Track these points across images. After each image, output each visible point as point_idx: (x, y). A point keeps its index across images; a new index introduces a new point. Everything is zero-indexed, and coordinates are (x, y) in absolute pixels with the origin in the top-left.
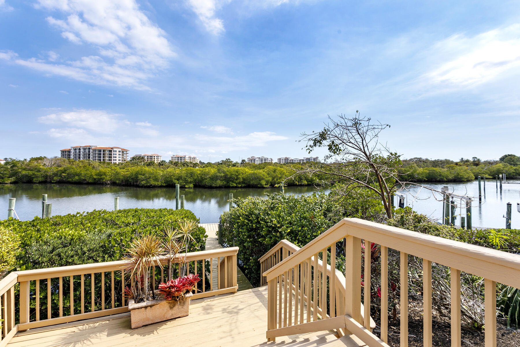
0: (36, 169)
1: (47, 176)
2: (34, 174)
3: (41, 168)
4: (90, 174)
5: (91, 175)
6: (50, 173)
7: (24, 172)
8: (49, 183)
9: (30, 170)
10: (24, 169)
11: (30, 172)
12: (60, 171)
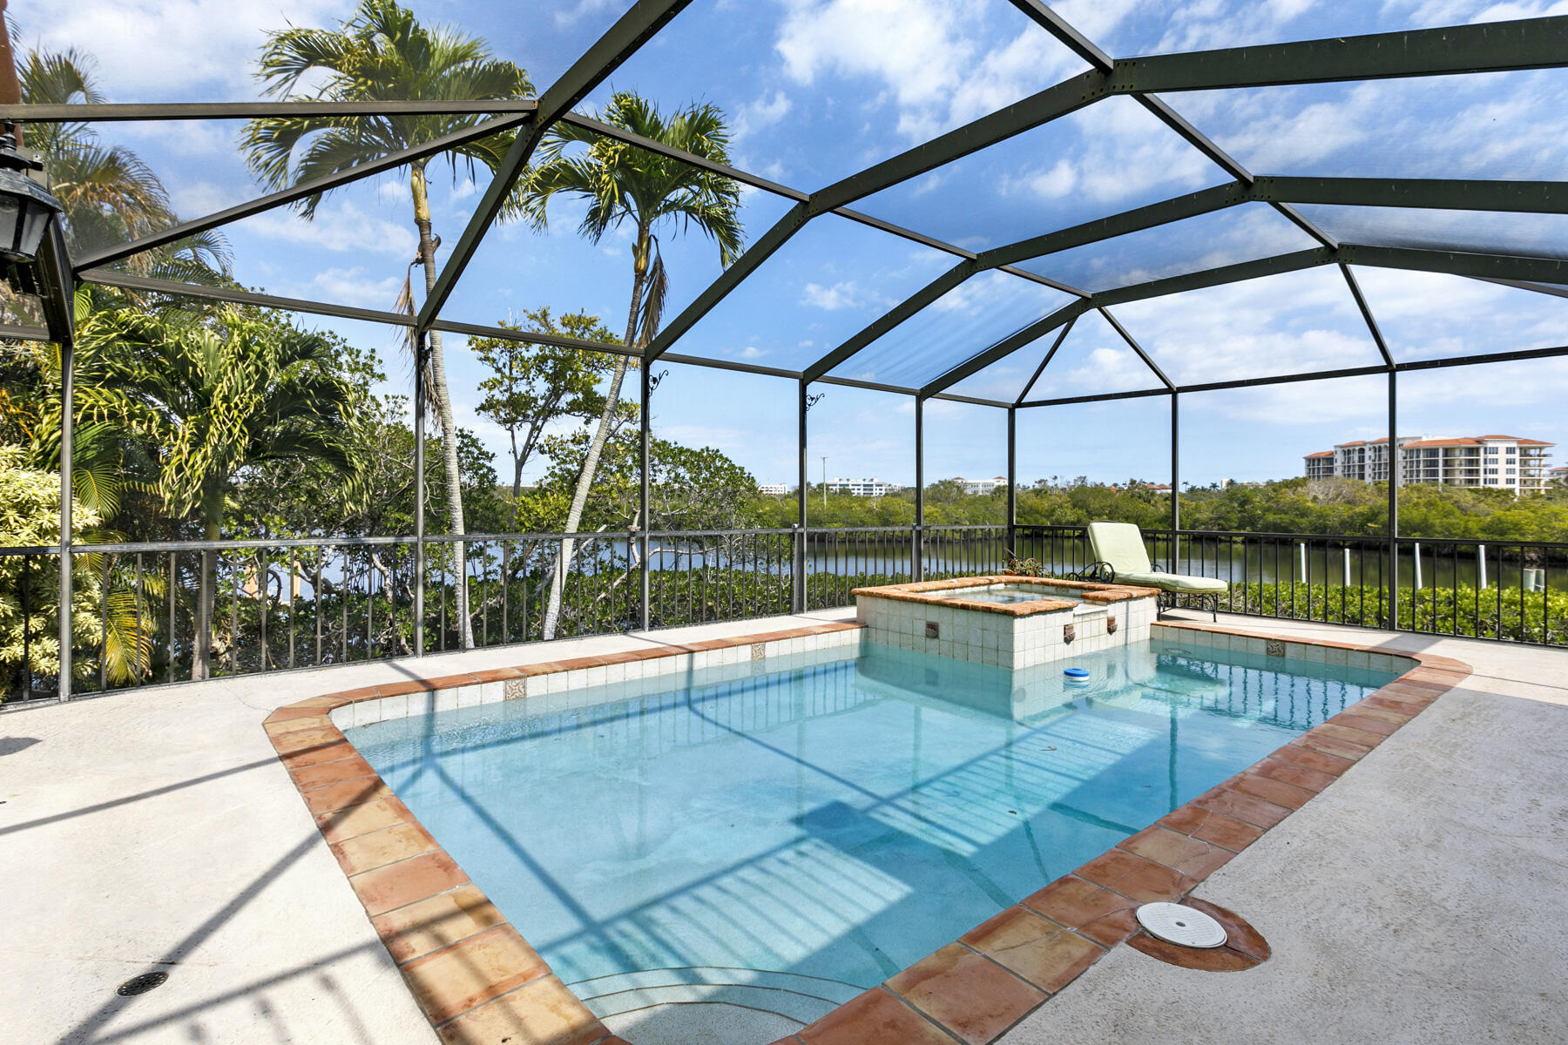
0: (1297, 509)
1: (1326, 527)
2: (1293, 522)
3: (1309, 508)
4: (1462, 529)
5: (1467, 530)
6: (1333, 521)
7: (1270, 517)
8: (1331, 546)
9: (1279, 511)
10: (1268, 510)
11: (1283, 516)
12: (1362, 514)
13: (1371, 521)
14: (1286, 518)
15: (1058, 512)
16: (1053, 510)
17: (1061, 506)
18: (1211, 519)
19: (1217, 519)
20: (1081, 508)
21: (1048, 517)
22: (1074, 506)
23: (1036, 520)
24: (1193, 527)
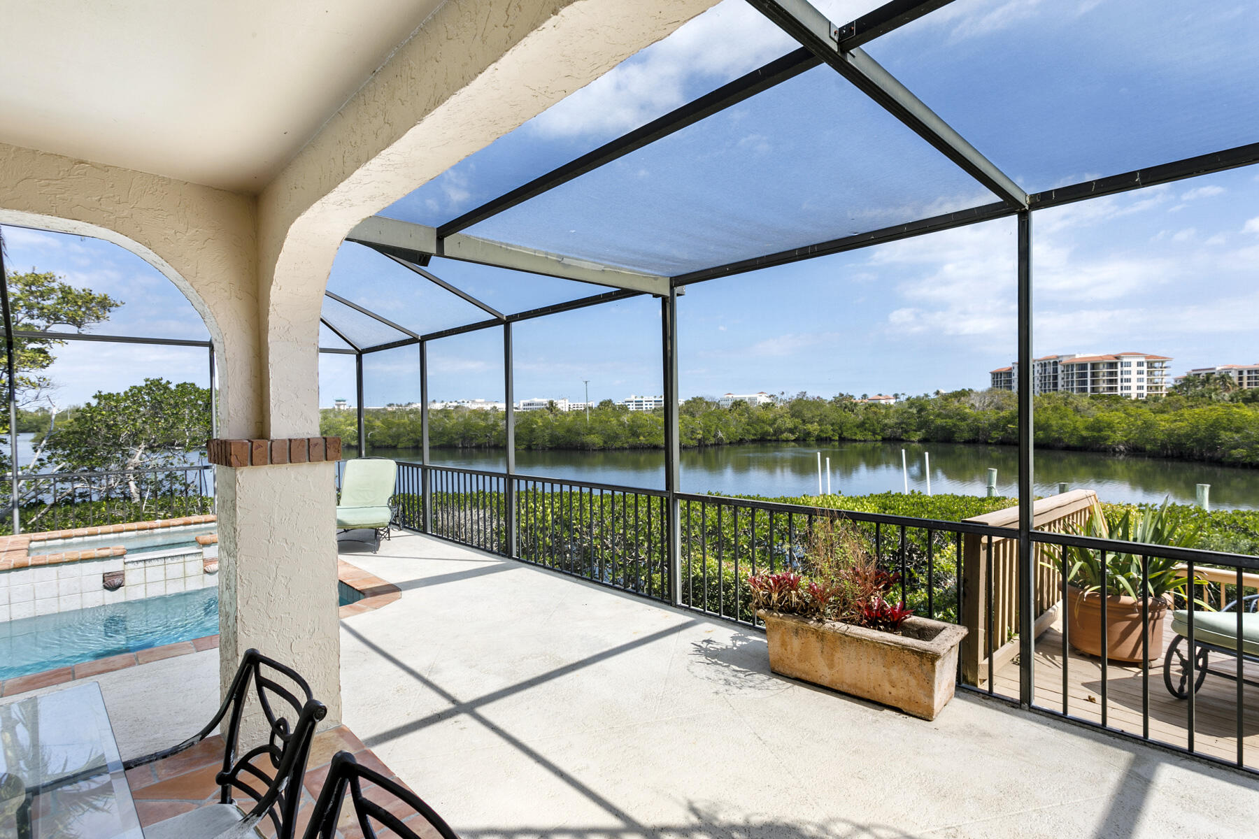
0: (958, 414)
1: (978, 428)
2: (955, 425)
3: (966, 414)
4: (1072, 428)
5: (1075, 429)
6: (984, 423)
7: (939, 421)
8: (982, 443)
9: (948, 416)
10: (939, 415)
11: (947, 420)
12: (1003, 418)
13: (1009, 422)
14: (950, 422)
15: (779, 421)
16: (775, 420)
17: (782, 416)
18: (896, 424)
19: (900, 424)
20: (797, 417)
21: (771, 425)
22: (793, 416)
23: (762, 428)
24: (883, 430)
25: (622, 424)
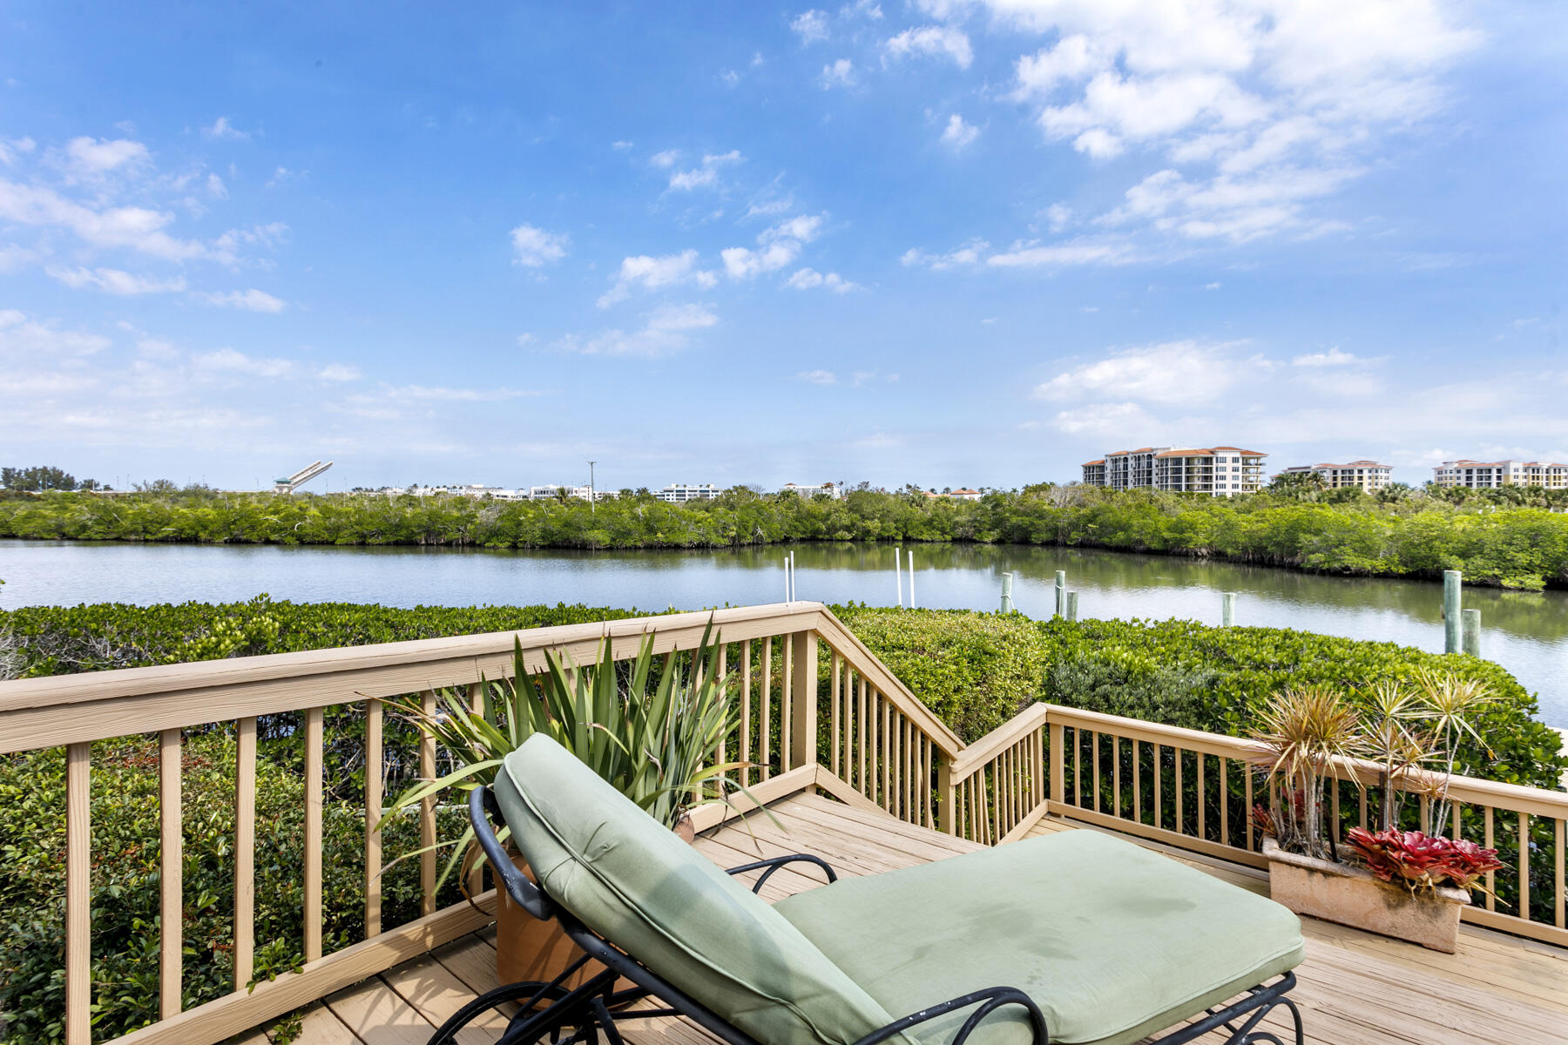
0: (1036, 512)
1: (1057, 528)
2: (1032, 524)
3: (1045, 510)
4: (1154, 528)
5: (1157, 530)
6: (1063, 523)
7: (1014, 520)
8: (1061, 545)
9: (1025, 514)
10: (1015, 513)
11: (1024, 518)
12: (1084, 516)
13: (1091, 522)
14: (1027, 520)
15: (833, 517)
16: (829, 514)
17: (836, 511)
18: (968, 521)
19: (972, 522)
20: (855, 512)
21: (823, 521)
22: (850, 509)
23: (812, 524)
24: (953, 529)
25: (635, 517)
